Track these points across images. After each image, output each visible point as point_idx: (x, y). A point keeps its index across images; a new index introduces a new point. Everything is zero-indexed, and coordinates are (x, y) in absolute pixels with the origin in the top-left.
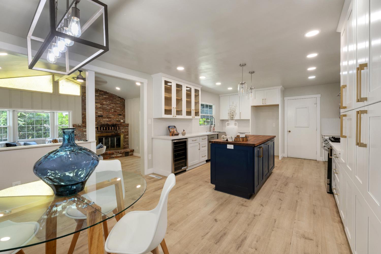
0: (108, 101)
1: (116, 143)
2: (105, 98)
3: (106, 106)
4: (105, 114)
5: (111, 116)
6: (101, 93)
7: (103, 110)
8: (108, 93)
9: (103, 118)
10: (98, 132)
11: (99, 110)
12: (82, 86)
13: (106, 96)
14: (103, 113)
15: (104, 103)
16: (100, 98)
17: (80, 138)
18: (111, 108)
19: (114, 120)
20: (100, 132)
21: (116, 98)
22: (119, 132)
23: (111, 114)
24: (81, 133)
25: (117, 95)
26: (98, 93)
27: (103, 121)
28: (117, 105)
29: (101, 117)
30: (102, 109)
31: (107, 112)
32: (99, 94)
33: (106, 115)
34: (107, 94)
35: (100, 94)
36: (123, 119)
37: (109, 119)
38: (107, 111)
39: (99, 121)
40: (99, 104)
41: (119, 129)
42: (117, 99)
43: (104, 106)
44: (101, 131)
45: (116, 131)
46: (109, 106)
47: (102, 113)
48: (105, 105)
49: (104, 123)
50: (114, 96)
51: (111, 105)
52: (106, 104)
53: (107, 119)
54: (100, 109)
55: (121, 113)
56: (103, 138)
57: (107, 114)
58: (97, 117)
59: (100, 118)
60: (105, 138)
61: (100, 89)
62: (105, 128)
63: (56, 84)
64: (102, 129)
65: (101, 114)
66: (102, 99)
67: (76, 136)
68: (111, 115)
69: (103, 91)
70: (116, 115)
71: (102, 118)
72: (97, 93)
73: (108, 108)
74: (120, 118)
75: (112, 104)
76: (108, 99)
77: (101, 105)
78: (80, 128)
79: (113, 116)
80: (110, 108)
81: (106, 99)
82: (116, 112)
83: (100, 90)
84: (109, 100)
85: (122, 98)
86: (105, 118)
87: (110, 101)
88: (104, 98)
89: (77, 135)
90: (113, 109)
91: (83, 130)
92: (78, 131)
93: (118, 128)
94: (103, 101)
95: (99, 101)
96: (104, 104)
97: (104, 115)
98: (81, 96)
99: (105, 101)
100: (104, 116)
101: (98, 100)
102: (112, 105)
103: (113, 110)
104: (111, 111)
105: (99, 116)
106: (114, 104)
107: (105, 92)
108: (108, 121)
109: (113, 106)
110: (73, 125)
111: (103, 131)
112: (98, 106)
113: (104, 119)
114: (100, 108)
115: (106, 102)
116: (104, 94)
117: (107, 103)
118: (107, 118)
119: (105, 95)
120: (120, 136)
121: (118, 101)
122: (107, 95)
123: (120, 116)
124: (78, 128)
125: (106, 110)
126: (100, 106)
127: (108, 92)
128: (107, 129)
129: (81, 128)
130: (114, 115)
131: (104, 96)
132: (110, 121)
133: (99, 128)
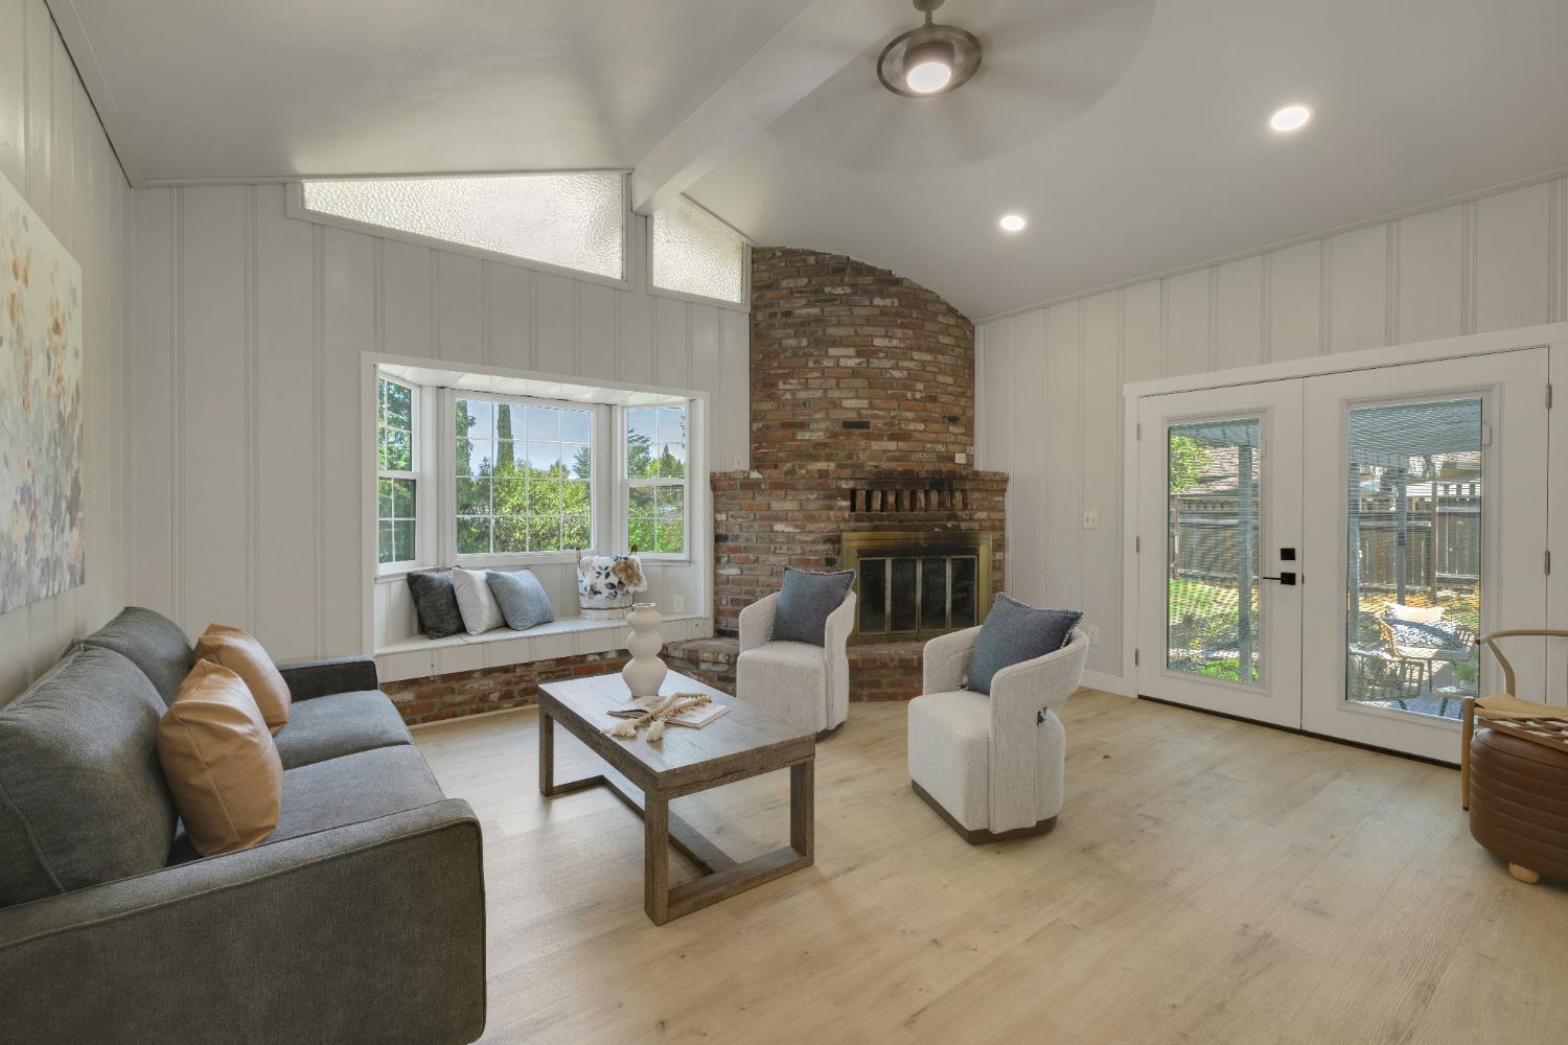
0: (899, 332)
1: (953, 592)
2: (881, 314)
3: (887, 364)
4: (881, 409)
5: (911, 427)
6: (861, 280)
7: (870, 386)
8: (898, 282)
9: (869, 437)
10: (858, 519)
11: (850, 389)
12: (754, 251)
13: (888, 302)
14: (871, 404)
15: (878, 342)
16: (857, 311)
17: (752, 557)
18: (913, 377)
19: (924, 451)
20: (866, 524)
21: (936, 314)
22: (963, 525)
23: (910, 415)
24: (756, 525)
25: (942, 298)
26: (846, 280)
27: (868, 452)
28: (940, 358)
29: (857, 431)
30: (866, 382)
31: (893, 397)
32: (848, 290)
33: (885, 418)
34: (893, 289)
35: (853, 286)
36: (965, 445)
37: (902, 445)
38: (890, 392)
39: (850, 457)
40: (851, 351)
41: (965, 506)
42: (940, 319)
43: (875, 363)
44: (870, 519)
45: (949, 518)
46: (902, 364)
47: (865, 403)
48: (882, 355)
49: (876, 467)
50: (926, 302)
51: (912, 359)
52: (889, 353)
53: (892, 445)
54: (858, 383)
55: (957, 411)
56: (884, 561)
57: (890, 410)
58: (838, 428)
59: (857, 439)
60: (893, 561)
61: (852, 258)
62: (891, 499)
63: (637, 227)
64: (877, 504)
65: (860, 415)
66: (868, 321)
67: (730, 544)
68: (913, 420)
69: (871, 270)
70: (934, 420)
71: (862, 435)
72: (842, 280)
73: (897, 374)
74: (953, 438)
75: (919, 349)
76: (899, 321)
77: (859, 354)
78: (753, 498)
79: (921, 427)
80: (905, 373)
81: (886, 318)
82: (933, 399)
83: (856, 263)
84: (902, 326)
85: (963, 317)
86: (879, 437)
87: (910, 332)
88: (877, 311)
89: (736, 538)
90: (921, 381)
91: (769, 508)
92: (743, 513)
93: (958, 496)
94: (869, 330)
95: (851, 331)
96: (879, 350)
97: (875, 417)
98: (748, 309)
99: (882, 331)
100: (873, 422)
101: (845, 325)
102: (917, 355)
103: (920, 386)
104: (909, 395)
105: (847, 425)
106: (929, 350)
107: (882, 271)
108: (894, 459)
109: (924, 363)
110: (713, 475)
111: (881, 519)
112: (843, 362)
113: (875, 445)
114: (855, 373)
115: (886, 336)
116: (874, 288)
117: (895, 343)
118: (893, 437)
119: (882, 295)
120: (975, 551)
121: (946, 331)
122: (890, 296)
123: (951, 428)
124: (739, 493)
125: (884, 387)
126: (852, 363)
127: (898, 273)
128: (907, 503)
129: (759, 499)
130: (924, 421)
131: (878, 301)
132: (903, 457)
133: (858, 493)
